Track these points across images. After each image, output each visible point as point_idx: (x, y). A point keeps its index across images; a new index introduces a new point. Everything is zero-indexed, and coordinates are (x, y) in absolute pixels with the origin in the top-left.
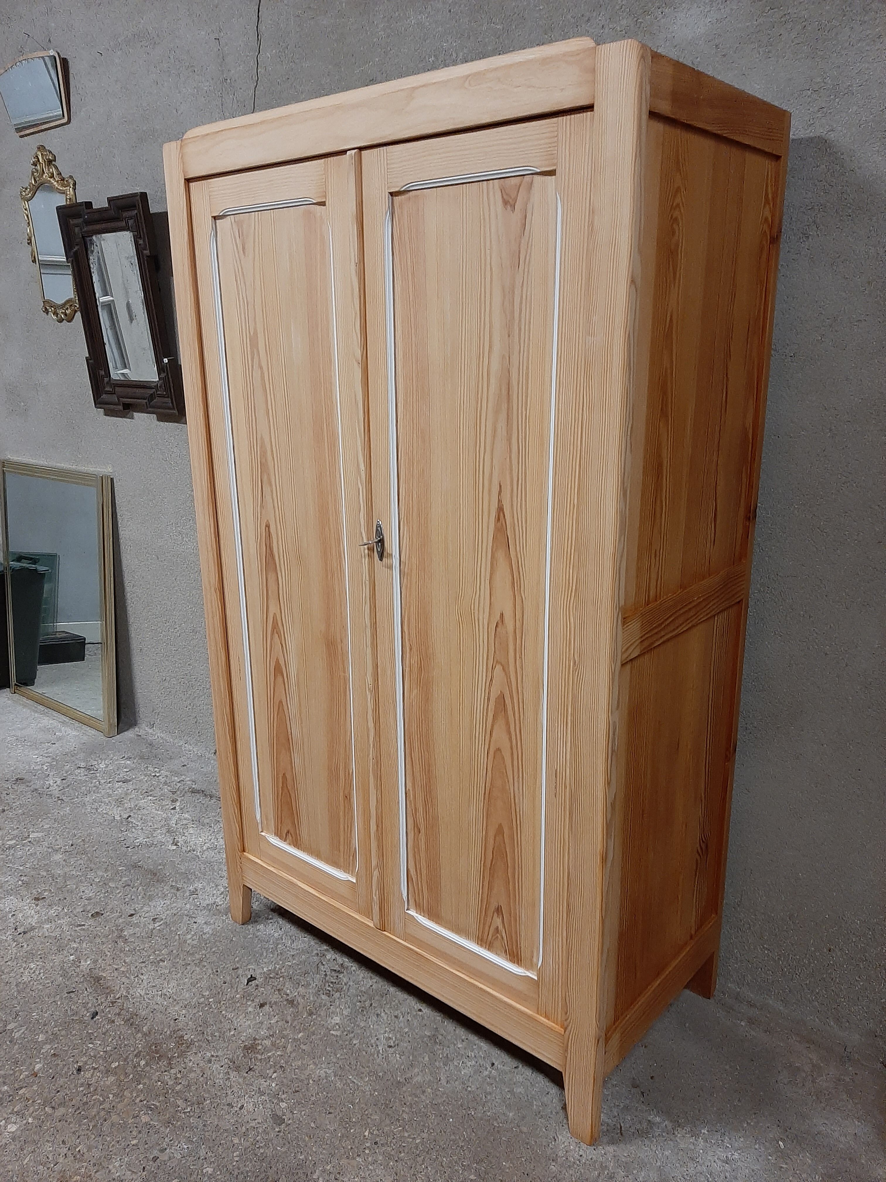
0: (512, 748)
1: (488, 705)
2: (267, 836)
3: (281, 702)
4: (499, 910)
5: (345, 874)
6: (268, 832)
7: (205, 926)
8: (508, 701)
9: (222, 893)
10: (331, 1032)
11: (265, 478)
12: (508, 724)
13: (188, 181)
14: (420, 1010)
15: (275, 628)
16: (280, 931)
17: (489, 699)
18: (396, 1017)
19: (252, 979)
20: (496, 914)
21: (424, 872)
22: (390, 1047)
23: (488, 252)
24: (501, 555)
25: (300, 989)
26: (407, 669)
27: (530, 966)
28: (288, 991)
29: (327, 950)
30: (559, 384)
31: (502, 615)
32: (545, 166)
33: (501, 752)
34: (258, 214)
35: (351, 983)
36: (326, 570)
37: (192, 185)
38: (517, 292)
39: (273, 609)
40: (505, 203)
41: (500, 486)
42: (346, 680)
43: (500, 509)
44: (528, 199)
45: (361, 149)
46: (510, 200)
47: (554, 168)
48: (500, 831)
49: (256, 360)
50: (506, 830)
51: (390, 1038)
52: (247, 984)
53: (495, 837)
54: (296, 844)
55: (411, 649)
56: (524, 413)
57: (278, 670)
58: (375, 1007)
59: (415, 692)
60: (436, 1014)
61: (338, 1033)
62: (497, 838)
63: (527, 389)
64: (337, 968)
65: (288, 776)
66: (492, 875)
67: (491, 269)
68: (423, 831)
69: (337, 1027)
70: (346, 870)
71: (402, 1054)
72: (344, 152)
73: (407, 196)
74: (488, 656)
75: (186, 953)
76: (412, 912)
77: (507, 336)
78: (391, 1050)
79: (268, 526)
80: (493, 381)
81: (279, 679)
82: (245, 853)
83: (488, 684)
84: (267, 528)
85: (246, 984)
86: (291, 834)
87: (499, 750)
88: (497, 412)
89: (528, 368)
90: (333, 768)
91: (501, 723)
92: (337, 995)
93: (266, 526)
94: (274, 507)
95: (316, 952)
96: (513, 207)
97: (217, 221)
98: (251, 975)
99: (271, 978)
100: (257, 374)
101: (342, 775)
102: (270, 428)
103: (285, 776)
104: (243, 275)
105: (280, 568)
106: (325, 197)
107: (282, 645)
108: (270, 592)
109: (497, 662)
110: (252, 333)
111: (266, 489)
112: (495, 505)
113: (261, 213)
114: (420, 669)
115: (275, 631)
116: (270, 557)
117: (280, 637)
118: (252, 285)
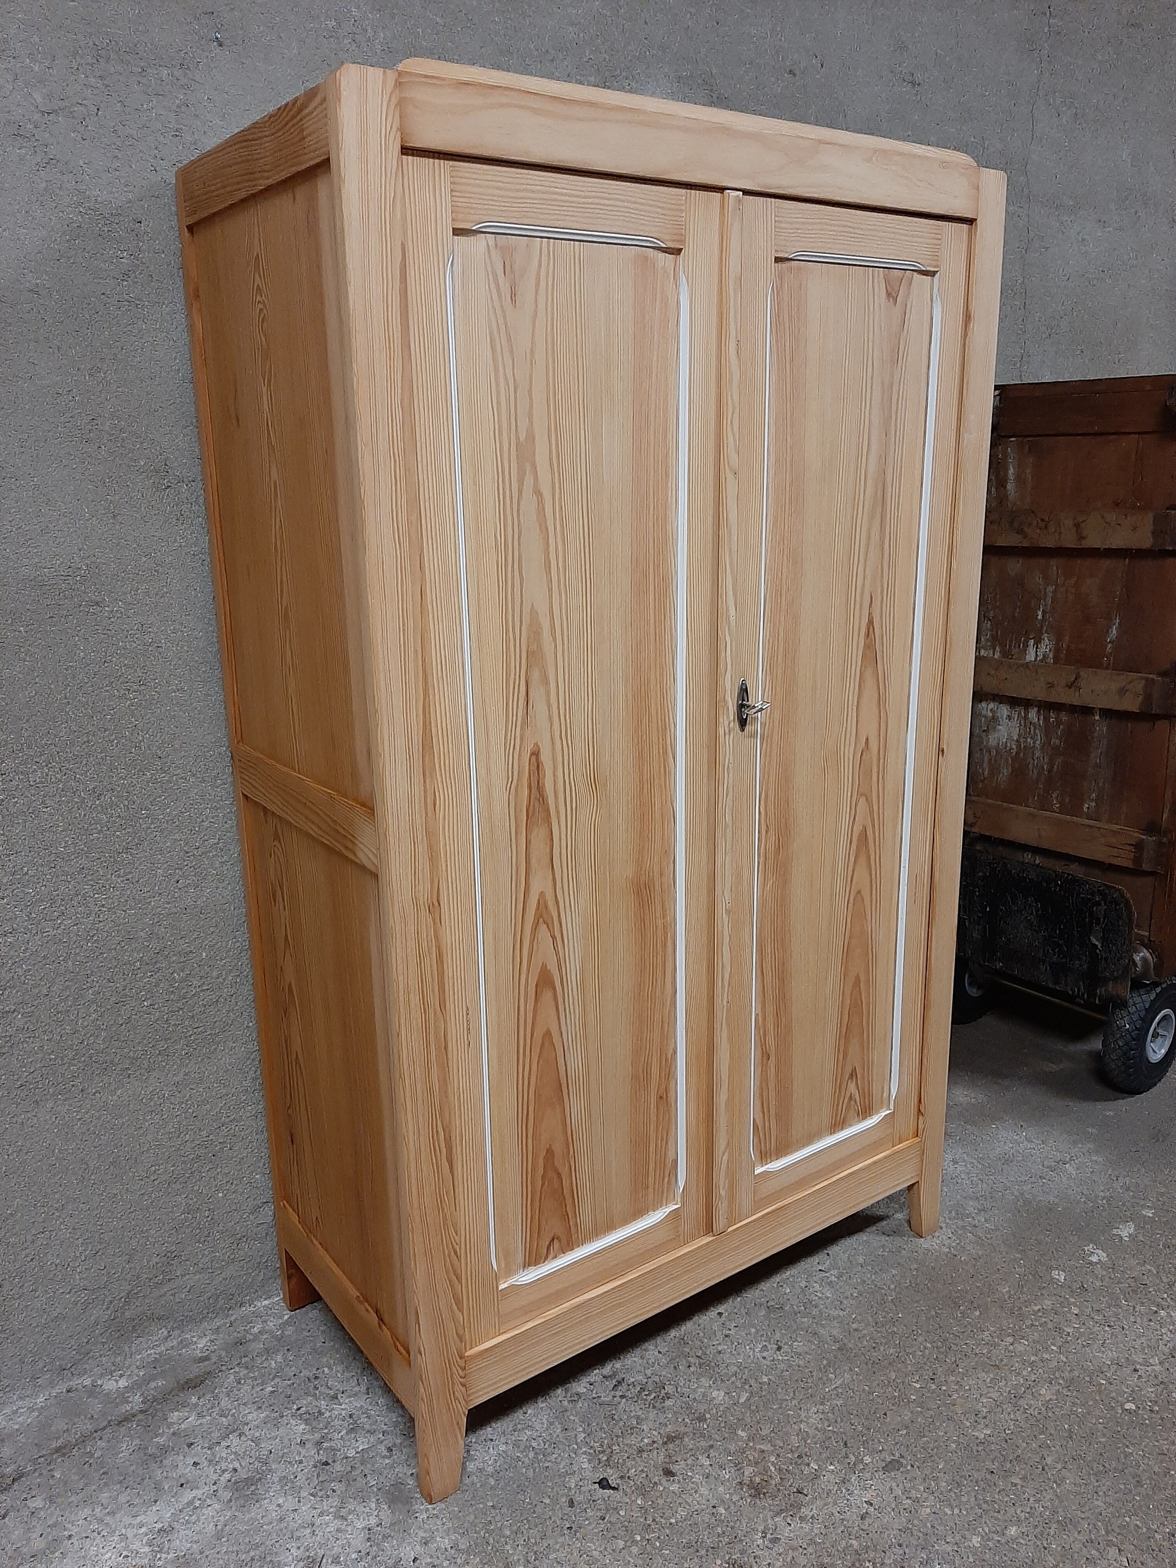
0: (871, 880)
1: (850, 848)
2: (511, 1281)
3: (548, 1034)
4: (853, 1074)
5: (657, 1212)
8: (869, 832)
10: (742, 1400)
11: (536, 675)
12: (869, 857)
15: (541, 916)
17: (851, 843)
18: (727, 1336)
20: (850, 1082)
21: (772, 1110)
22: (779, 1349)
23: (871, 344)
24: (869, 674)
25: (645, 1427)
27: (881, 1106)
28: (646, 1441)
29: (566, 1391)
31: (869, 739)
32: (930, 266)
33: (861, 894)
34: (548, 243)
36: (641, 781)
38: (895, 388)
39: (539, 884)
40: (889, 295)
41: (871, 598)
42: (669, 928)
43: (871, 622)
44: (907, 294)
46: (892, 292)
47: (935, 269)
48: (856, 982)
49: (529, 481)
51: (765, 1346)
53: (851, 994)
54: (569, 1244)
56: (897, 512)
57: (545, 981)
58: (705, 1354)
59: (770, 882)
61: (745, 1395)
62: (854, 993)
64: (609, 1384)
65: (559, 1145)
66: (847, 1040)
67: (873, 363)
68: (772, 1054)
69: (734, 1394)
70: (657, 1205)
74: (852, 794)
77: (882, 435)
78: (785, 1349)
79: (536, 754)
80: (870, 485)
81: (547, 996)
83: (851, 824)
84: (534, 758)
85: (612, 1491)
86: (558, 1238)
87: (858, 893)
90: (642, 1072)
91: (862, 863)
93: (532, 754)
94: (550, 718)
95: (566, 1403)
96: (895, 300)
98: (595, 1483)
99: (607, 1461)
100: (529, 503)
101: (655, 1071)
102: (550, 590)
103: (550, 1152)
104: (509, 340)
105: (558, 812)
106: (682, 241)
107: (554, 938)
108: (533, 861)
109: (862, 795)
110: (522, 437)
111: (537, 693)
112: (865, 620)
113: (554, 242)
114: (778, 850)
115: (541, 920)
116: (537, 802)
117: (550, 926)
118: (528, 359)
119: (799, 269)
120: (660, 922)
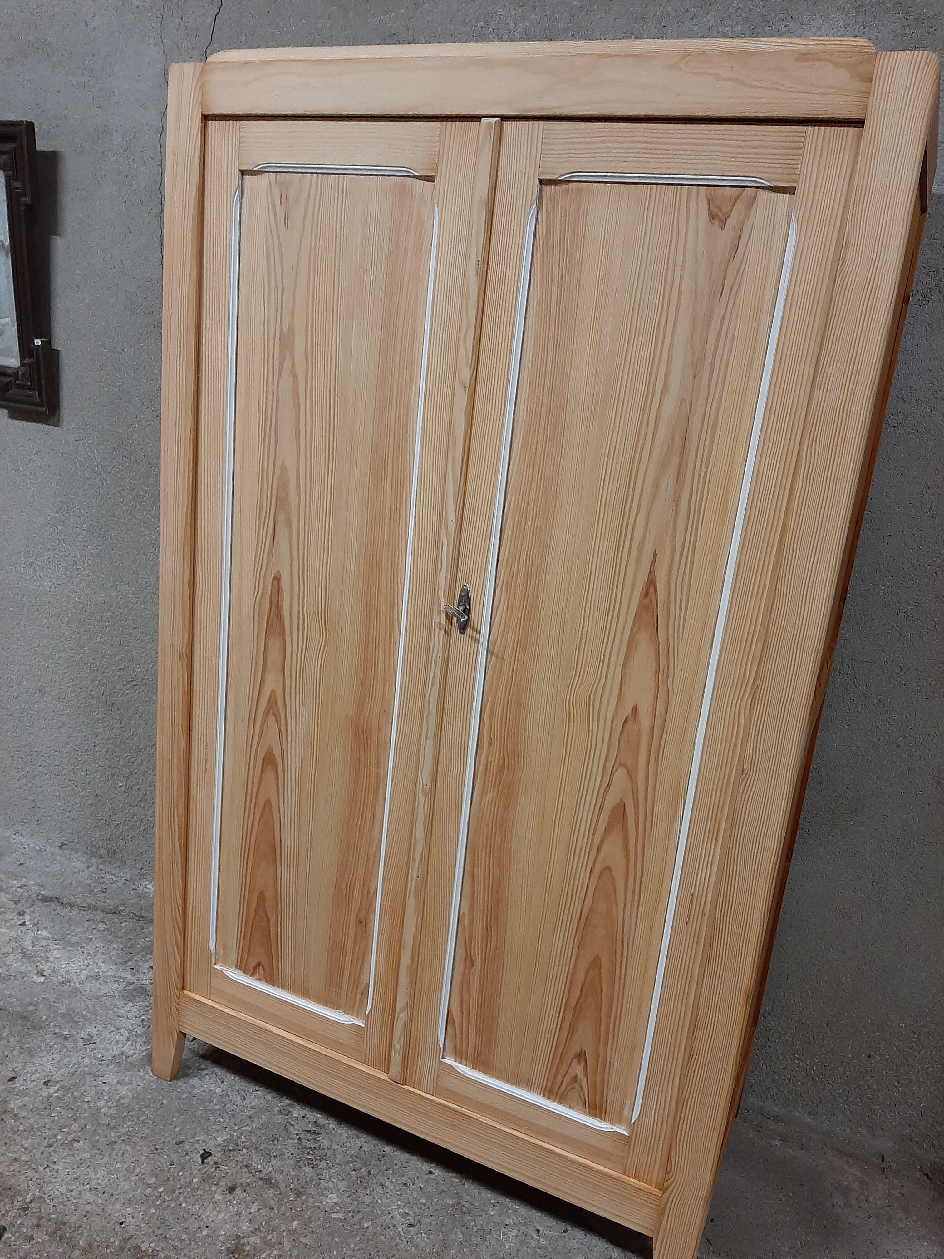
0: (627, 867)
1: (599, 815)
2: (224, 969)
3: (268, 803)
4: (581, 1056)
5: (346, 1016)
6: (225, 963)
7: (119, 1087)
8: (630, 811)
9: (128, 1039)
10: (333, 1215)
11: (281, 517)
12: (626, 838)
13: (206, 118)
14: (431, 1173)
15: (272, 708)
16: (222, 1086)
17: (601, 809)
18: (405, 1185)
19: (206, 1155)
20: (575, 1061)
21: (473, 1012)
22: (411, 1225)
23: (678, 272)
24: (644, 638)
25: (274, 1162)
26: (482, 768)
27: (618, 1119)
28: (259, 1166)
29: (289, 1105)
30: (763, 441)
31: (635, 709)
32: (783, 181)
33: (611, 871)
34: (317, 178)
35: (335, 1147)
36: (367, 639)
37: (211, 124)
38: (715, 326)
39: (272, 683)
40: (712, 216)
41: (655, 555)
42: (380, 779)
43: (651, 583)
44: (747, 217)
45: (504, 118)
46: (720, 214)
47: (794, 185)
48: (596, 963)
49: (287, 364)
50: (605, 963)
51: (408, 1214)
52: (203, 1162)
53: (587, 972)
54: (271, 979)
55: (490, 744)
56: (704, 470)
57: (269, 761)
58: (375, 1176)
59: (489, 796)
60: (450, 1175)
61: (341, 1216)
62: (591, 972)
63: (712, 442)
64: (310, 1127)
65: (269, 895)
66: (576, 1016)
67: (680, 293)
68: (478, 964)
69: (338, 1208)
70: (348, 1010)
71: (429, 1232)
72: (477, 118)
73: (564, 187)
74: (607, 755)
75: (105, 1128)
76: (449, 1061)
77: (691, 377)
78: (413, 1230)
79: (277, 579)
80: (663, 429)
81: (270, 773)
82: (185, 992)
83: (602, 790)
84: (275, 582)
85: (200, 1162)
86: (263, 967)
87: (608, 868)
88: (663, 466)
89: (716, 418)
90: (344, 886)
91: (616, 836)
92: (322, 1164)
93: (275, 578)
94: (291, 556)
95: (277, 1109)
96: (724, 223)
97: (246, 177)
98: (204, 1150)
99: (229, 1150)
100: (286, 382)
101: (357, 895)
102: (298, 454)
103: (262, 896)
104: (281, 253)
105: (291, 633)
106: (435, 170)
107: (280, 730)
108: (269, 662)
109: (620, 764)
110: (285, 330)
111: (282, 532)
112: (643, 577)
113: (322, 177)
114: (502, 768)
115: (271, 712)
116: (275, 618)
117: (278, 719)
118: (294, 268)
119: (579, 191)
120: (374, 770)
